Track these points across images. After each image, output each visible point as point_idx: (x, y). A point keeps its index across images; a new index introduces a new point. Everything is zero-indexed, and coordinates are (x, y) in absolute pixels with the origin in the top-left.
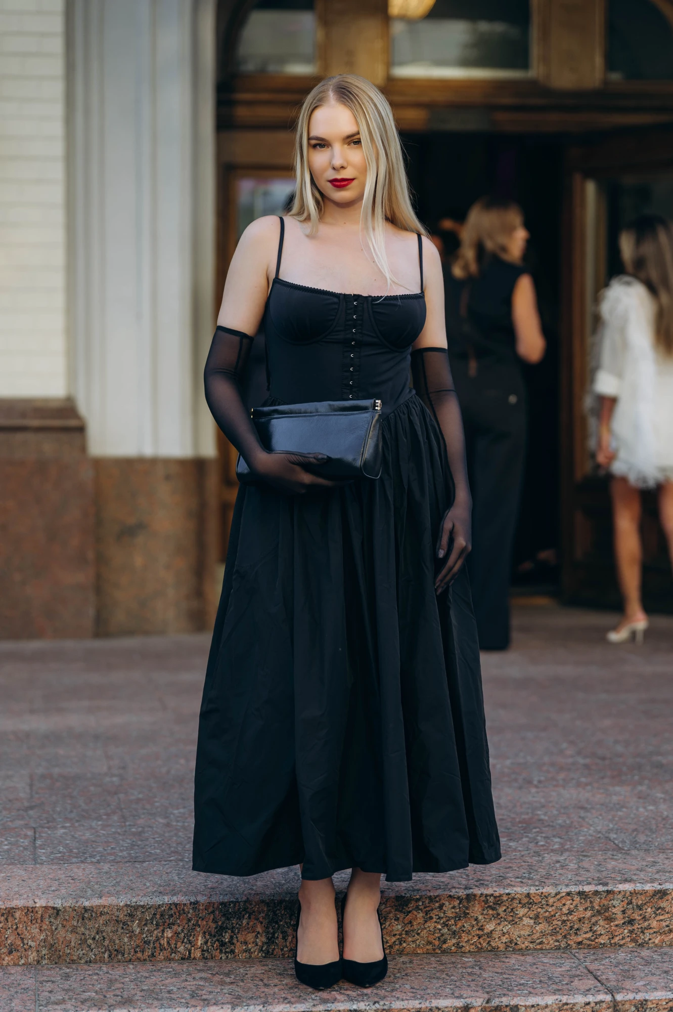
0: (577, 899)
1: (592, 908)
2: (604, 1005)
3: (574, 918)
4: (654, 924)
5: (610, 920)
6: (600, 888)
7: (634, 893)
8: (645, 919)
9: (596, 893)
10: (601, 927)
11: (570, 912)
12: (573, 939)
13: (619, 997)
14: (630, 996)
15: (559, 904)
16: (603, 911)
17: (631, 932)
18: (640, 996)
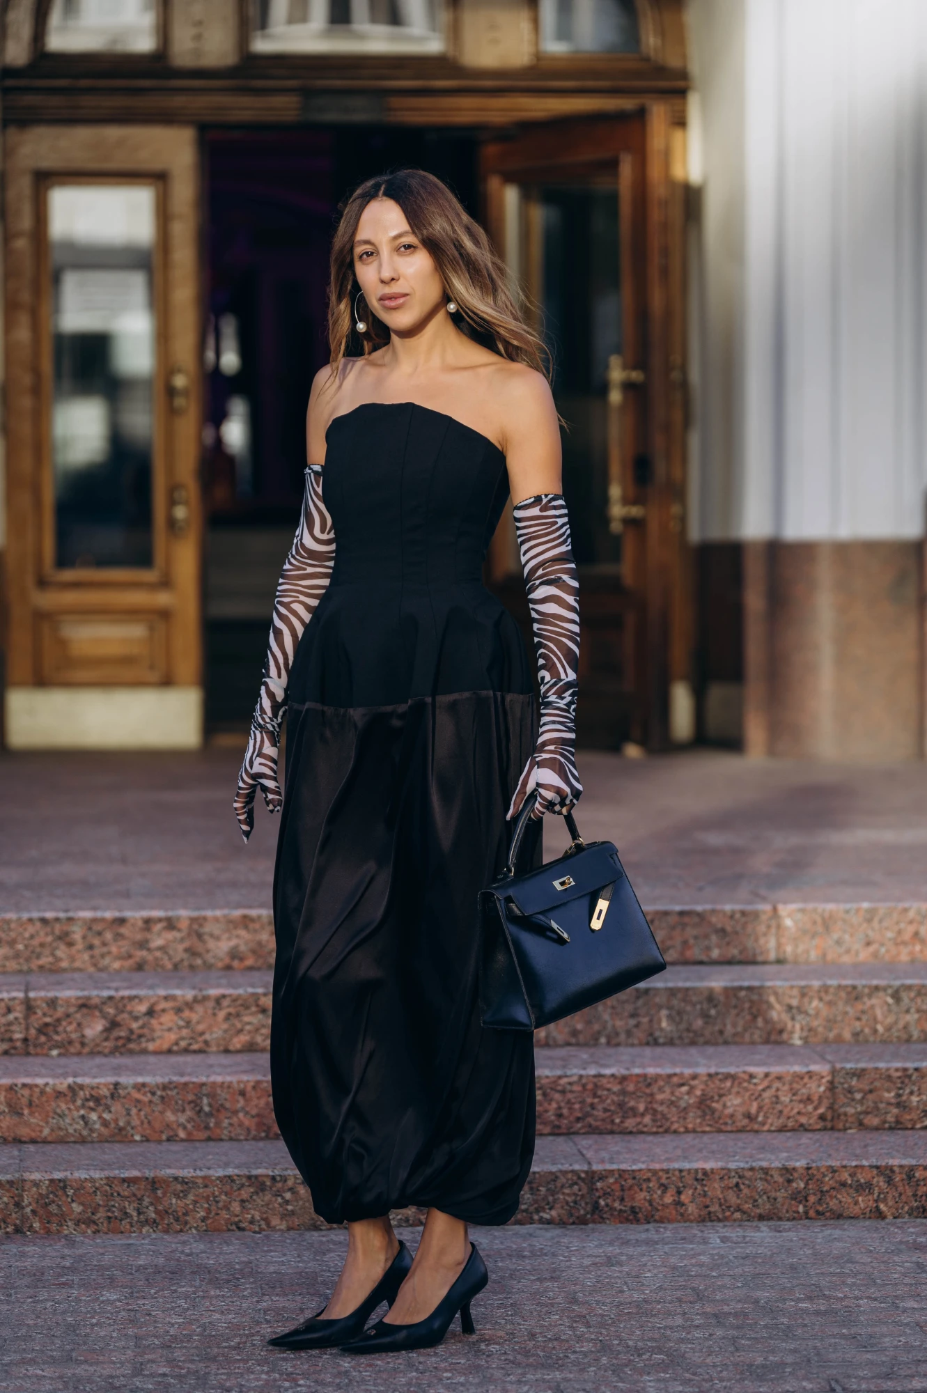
0: (38, 924)
1: (53, 933)
2: (17, 1002)
3: (35, 942)
4: (114, 949)
5: (70, 944)
6: (62, 915)
7: (94, 920)
8: (104, 944)
9: (57, 920)
10: (62, 952)
11: (32, 937)
12: (35, 964)
13: (32, 995)
14: (42, 994)
15: (21, 930)
16: (65, 938)
17: (92, 957)
18: (51, 994)
